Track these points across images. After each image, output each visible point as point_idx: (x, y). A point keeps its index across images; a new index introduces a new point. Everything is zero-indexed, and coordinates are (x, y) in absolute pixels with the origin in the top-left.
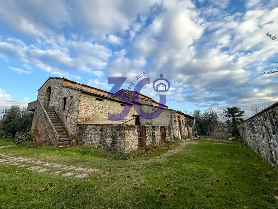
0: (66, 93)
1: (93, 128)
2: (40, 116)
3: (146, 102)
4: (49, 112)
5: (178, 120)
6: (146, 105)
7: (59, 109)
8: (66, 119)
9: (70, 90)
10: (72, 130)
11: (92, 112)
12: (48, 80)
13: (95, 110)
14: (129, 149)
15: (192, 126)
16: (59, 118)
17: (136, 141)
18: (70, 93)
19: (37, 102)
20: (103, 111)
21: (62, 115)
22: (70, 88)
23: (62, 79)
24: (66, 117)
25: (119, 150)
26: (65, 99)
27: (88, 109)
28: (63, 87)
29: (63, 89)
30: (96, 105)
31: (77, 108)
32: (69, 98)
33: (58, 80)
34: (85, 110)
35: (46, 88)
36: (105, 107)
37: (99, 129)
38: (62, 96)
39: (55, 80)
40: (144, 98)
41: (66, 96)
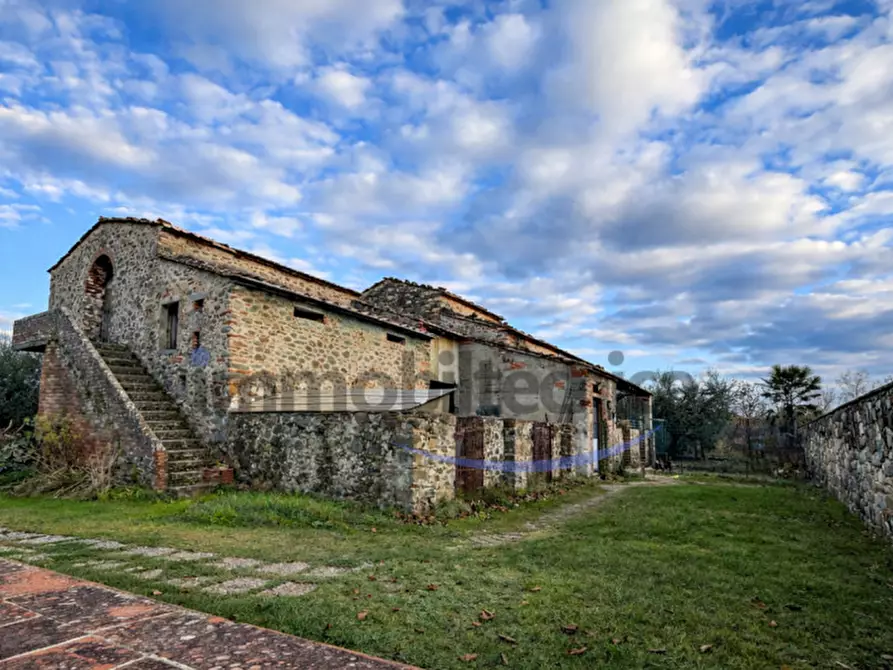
0: (177, 283)
1: (291, 425)
2: (79, 373)
3: (479, 332)
4: (111, 360)
5: (595, 399)
6: (480, 341)
7: (150, 349)
8: (184, 384)
9: (193, 274)
10: (213, 426)
11: (280, 361)
12: (95, 227)
13: (293, 354)
14: (426, 493)
15: (641, 423)
16: (156, 382)
17: (449, 468)
18: (191, 287)
19: (53, 317)
20: (322, 360)
21: (167, 370)
22: (192, 267)
23: (153, 225)
24: (183, 378)
25: (389, 496)
26: (172, 309)
27: (268, 352)
28: (163, 258)
29: (162, 266)
30: (294, 335)
31: (220, 347)
32: (187, 307)
33: (137, 229)
34: (255, 353)
35: (88, 261)
36: (331, 347)
37: (312, 428)
38: (159, 296)
39: (127, 228)
40: (474, 316)
41: (176, 298)
